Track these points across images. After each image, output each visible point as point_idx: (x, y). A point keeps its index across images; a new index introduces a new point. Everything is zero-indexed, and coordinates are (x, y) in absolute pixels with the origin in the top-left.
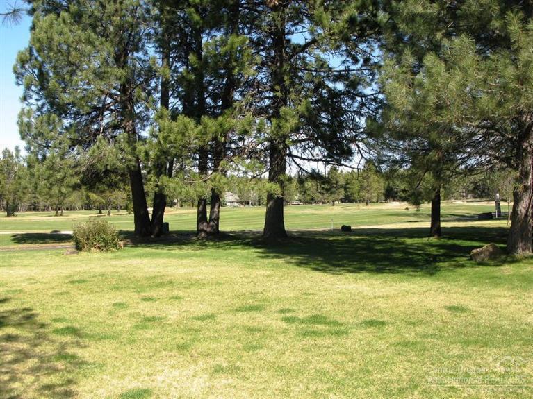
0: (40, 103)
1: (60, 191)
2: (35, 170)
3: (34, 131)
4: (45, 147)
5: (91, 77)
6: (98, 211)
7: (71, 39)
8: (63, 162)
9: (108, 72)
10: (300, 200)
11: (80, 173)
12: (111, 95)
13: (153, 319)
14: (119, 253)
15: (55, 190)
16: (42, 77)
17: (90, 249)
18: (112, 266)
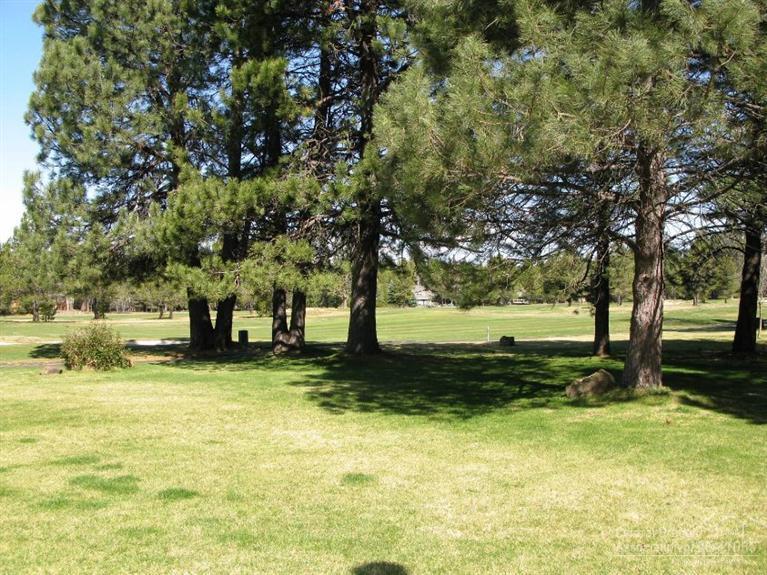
10: (525, 298)
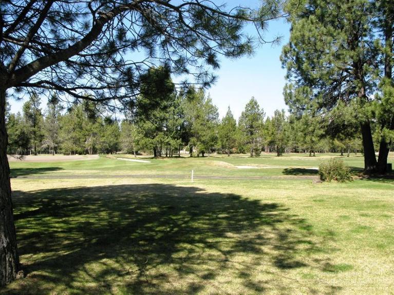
0: (297, 79)
1: (311, 139)
2: (294, 125)
3: (294, 99)
4: (301, 109)
5: (332, 58)
6: (340, 154)
7: (317, 34)
8: (313, 119)
9: (343, 54)
11: (324, 127)
12: (347, 70)
13: (365, 228)
14: (351, 184)
15: (308, 138)
16: (299, 61)
17: (330, 181)
18: (344, 192)
